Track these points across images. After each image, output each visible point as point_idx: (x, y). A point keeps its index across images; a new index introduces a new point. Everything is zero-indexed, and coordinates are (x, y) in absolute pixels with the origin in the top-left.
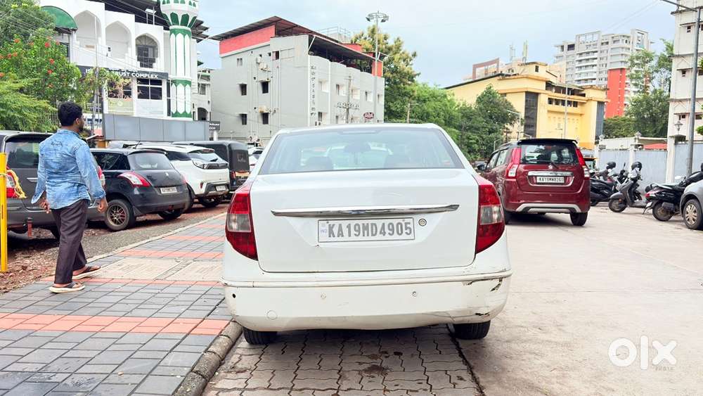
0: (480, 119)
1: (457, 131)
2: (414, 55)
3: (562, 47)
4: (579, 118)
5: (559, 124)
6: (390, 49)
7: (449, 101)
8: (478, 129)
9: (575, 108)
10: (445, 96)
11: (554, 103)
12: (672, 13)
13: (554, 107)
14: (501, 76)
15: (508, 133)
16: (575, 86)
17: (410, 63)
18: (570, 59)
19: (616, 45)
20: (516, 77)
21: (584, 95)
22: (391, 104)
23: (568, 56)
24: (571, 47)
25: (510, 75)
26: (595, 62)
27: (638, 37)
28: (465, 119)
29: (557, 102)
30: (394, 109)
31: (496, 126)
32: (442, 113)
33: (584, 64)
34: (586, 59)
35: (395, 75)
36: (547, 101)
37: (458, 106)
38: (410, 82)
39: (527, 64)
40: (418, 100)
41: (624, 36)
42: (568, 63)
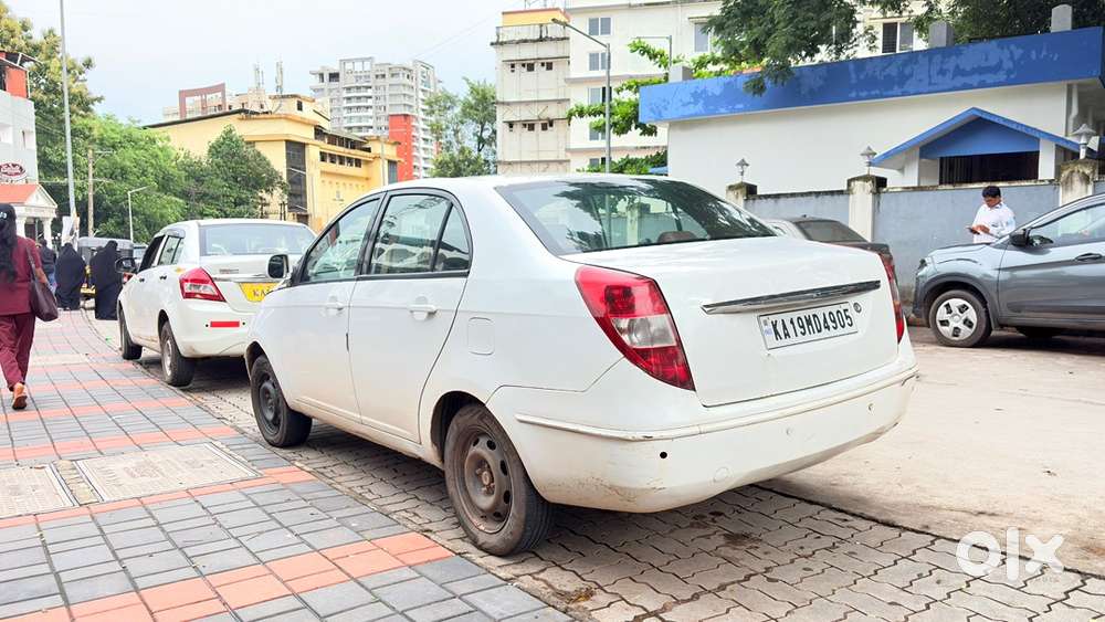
0: (219, 181)
1: (181, 201)
2: (88, 64)
3: (322, 75)
4: (365, 183)
5: (338, 192)
6: (37, 49)
7: (161, 150)
8: (217, 199)
9: (358, 168)
10: (153, 141)
11: (328, 160)
12: (492, 44)
13: (328, 166)
14: (245, 113)
15: (266, 205)
16: (355, 135)
17: (81, 77)
18: (334, 94)
19: (395, 80)
20: (266, 116)
21: (369, 150)
22: (48, 150)
23: (330, 90)
24: (334, 76)
25: (258, 113)
26: (370, 102)
27: (423, 72)
28: (192, 182)
29: (333, 158)
30: (55, 159)
31: (245, 194)
32: (151, 170)
33: (354, 103)
34: (357, 95)
35: (52, 96)
36: (319, 157)
37: (176, 159)
38: (82, 112)
39: (283, 97)
40: (102, 144)
41: (404, 69)
42: (331, 100)
